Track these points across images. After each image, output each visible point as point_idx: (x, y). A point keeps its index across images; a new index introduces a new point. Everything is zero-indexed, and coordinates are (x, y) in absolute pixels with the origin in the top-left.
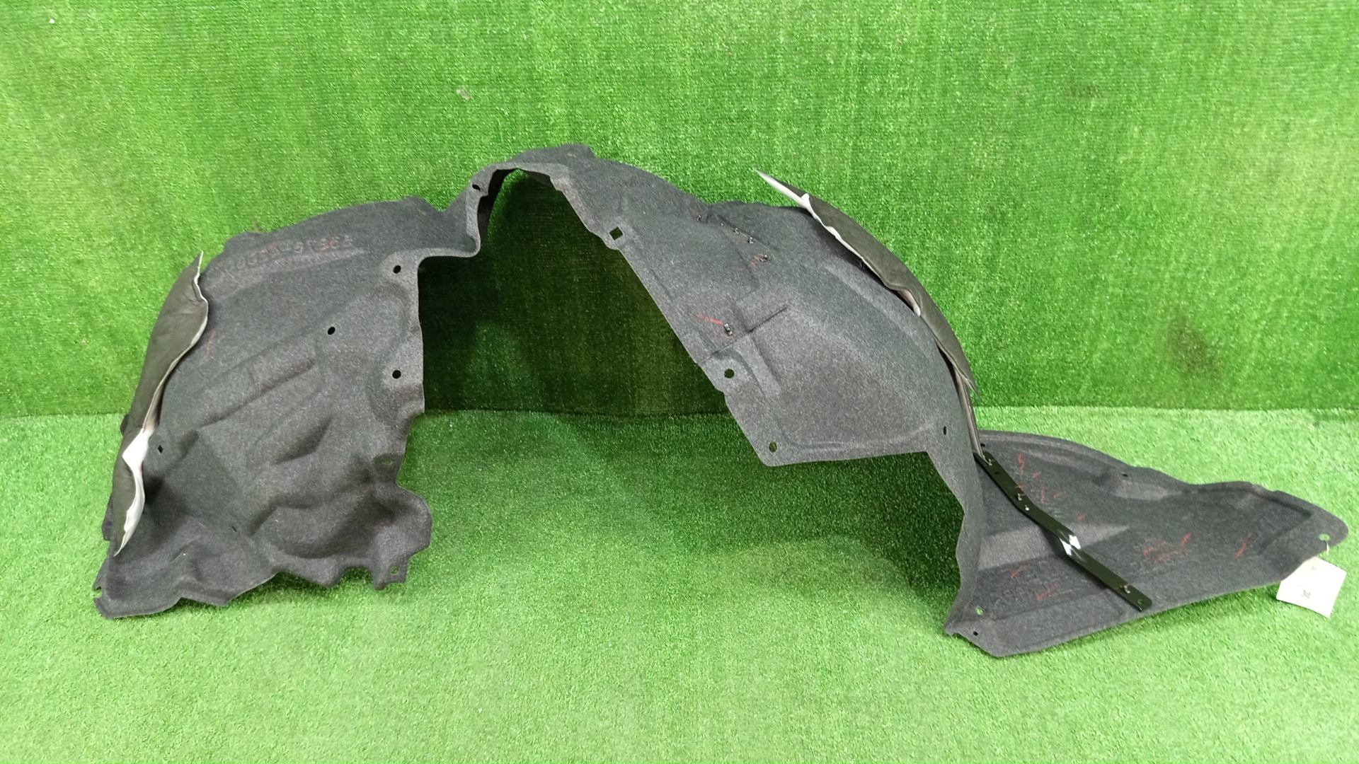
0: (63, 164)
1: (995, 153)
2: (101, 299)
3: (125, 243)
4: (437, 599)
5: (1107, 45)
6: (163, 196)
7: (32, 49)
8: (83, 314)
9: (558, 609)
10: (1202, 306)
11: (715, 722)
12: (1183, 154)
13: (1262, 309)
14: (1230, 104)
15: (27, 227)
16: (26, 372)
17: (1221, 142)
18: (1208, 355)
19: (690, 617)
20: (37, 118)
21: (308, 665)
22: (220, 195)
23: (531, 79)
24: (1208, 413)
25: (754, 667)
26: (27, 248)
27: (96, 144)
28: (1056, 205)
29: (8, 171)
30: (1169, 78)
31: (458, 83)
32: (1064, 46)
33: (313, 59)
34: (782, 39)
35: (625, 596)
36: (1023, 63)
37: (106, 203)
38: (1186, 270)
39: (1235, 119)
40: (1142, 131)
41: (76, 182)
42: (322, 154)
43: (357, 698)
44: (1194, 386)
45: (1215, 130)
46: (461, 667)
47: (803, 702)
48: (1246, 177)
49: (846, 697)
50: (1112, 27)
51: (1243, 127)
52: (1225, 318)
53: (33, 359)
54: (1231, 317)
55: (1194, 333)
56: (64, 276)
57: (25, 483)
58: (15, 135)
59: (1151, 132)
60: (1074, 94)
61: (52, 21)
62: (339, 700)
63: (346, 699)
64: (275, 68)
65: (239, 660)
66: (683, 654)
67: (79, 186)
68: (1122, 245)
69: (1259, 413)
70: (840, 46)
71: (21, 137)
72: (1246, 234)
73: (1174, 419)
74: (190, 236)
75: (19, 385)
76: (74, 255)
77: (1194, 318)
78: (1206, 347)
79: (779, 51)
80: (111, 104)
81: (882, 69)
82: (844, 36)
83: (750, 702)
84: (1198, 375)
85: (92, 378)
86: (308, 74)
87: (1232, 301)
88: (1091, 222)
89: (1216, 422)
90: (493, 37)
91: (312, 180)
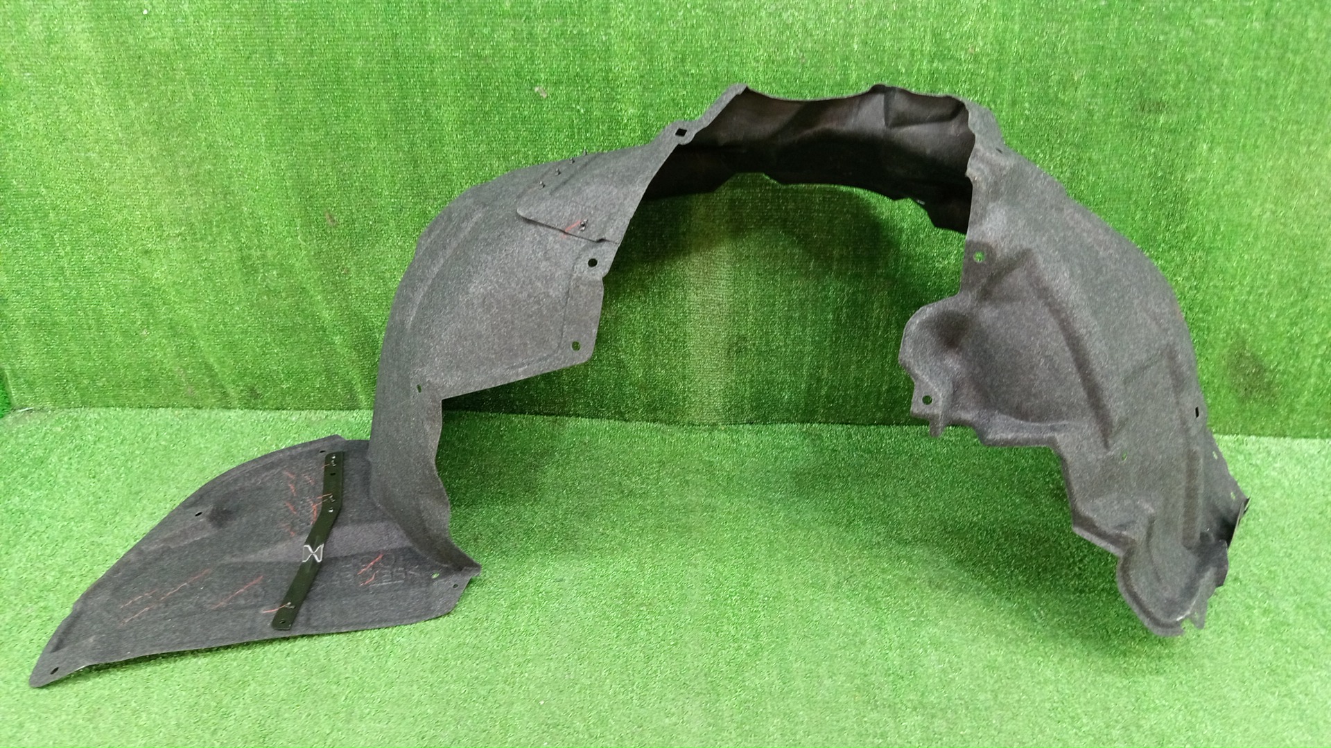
0: (143, 152)
1: (1062, 165)
2: (164, 291)
3: (195, 234)
4: (494, 593)
5: (1178, 61)
6: (235, 188)
7: (123, 38)
8: (145, 305)
9: (617, 606)
10: (1263, 329)
11: (786, 723)
12: (1250, 173)
13: (1322, 333)
14: (1297, 122)
15: (100, 216)
16: (84, 363)
17: (1287, 160)
18: (1267, 380)
19: (752, 618)
20: (122, 107)
21: (363, 652)
22: (293, 188)
23: (606, 79)
24: (1263, 439)
25: (822, 670)
26: (97, 237)
27: (175, 134)
28: (1121, 221)
29: (87, 158)
30: (1238, 95)
31: (537, 81)
32: (1134, 60)
33: (396, 54)
34: (856, 47)
35: (684, 597)
36: (1093, 77)
37: (180, 193)
38: (1249, 293)
39: (1302, 138)
40: (1211, 149)
41: (153, 171)
42: (398, 148)
43: (415, 687)
44: (1251, 410)
45: (1281, 149)
46: (520, 660)
47: (877, 706)
48: (1311, 196)
49: (921, 703)
50: (1183, 42)
51: (1309, 146)
52: (1285, 340)
53: (93, 350)
54: (1291, 340)
55: (1253, 356)
56: (130, 267)
57: (77, 470)
58: (99, 122)
59: (1219, 150)
60: (1143, 110)
61: (145, 12)
62: (396, 688)
63: (403, 687)
64: (359, 63)
66: (748, 655)
67: (155, 175)
69: (1317, 441)
70: (912, 55)
71: (104, 124)
72: (1309, 255)
73: (1230, 444)
74: (258, 230)
75: (76, 376)
76: (143, 245)
77: (1254, 341)
78: (1265, 371)
80: (194, 95)
81: (953, 79)
82: (916, 46)
83: (821, 704)
84: (1255, 400)
85: (148, 370)
86: (390, 70)
87: (1293, 324)
88: (1155, 240)
89: (1274, 449)
90: (573, 37)
91: (387, 173)
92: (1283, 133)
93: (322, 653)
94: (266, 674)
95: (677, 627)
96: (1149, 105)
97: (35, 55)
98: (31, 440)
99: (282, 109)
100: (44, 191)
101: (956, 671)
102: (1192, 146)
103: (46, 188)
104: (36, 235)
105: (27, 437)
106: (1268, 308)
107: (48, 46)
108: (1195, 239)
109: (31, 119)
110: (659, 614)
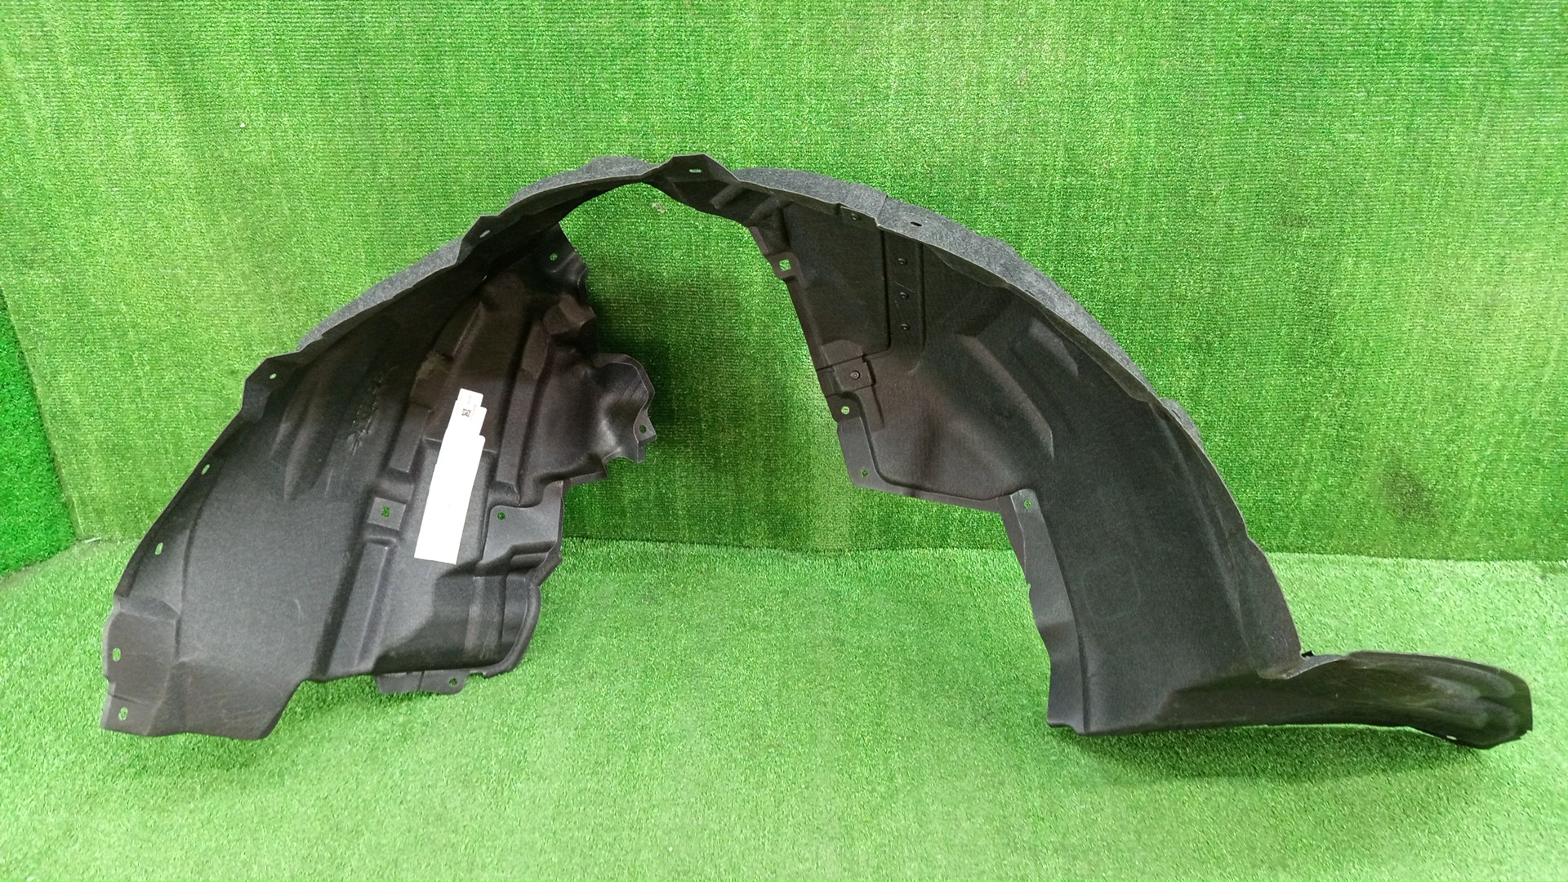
92: (1430, 247)
93: (437, 801)
94: (380, 823)
95: (807, 770)
97: (126, 170)
99: (384, 225)
100: (124, 308)
101: (1098, 811)
102: (1337, 261)
103: (127, 305)
104: (113, 354)
106: (1423, 425)
107: (140, 160)
108: (1343, 355)
109: (116, 235)
110: (789, 756)
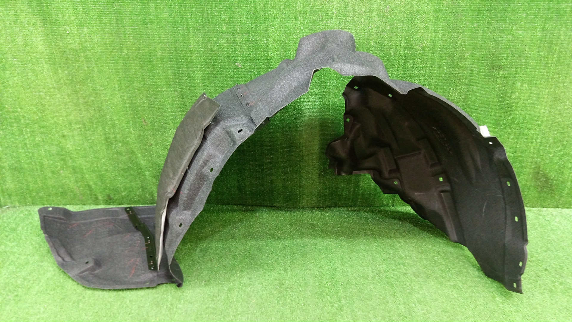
0: (64, 92)
1: (461, 93)
2: (71, 153)
3: (85, 128)
4: (221, 284)
5: (507, 49)
6: (104, 108)
7: (58, 44)
8: (62, 160)
9: (277, 289)
10: (547, 161)
12: (538, 95)
14: (558, 74)
15: (44, 121)
16: (34, 185)
17: (554, 89)
18: (550, 183)
20: (56, 73)
21: (164, 312)
22: (130, 107)
23: (266, 59)
24: (549, 209)
25: (371, 315)
26: (42, 130)
27: (79, 84)
29: (40, 95)
30: (532, 63)
31: (237, 60)
32: (489, 49)
33: (176, 50)
34: (372, 44)
35: (306, 284)
36: (473, 56)
37: (80, 110)
38: (540, 145)
39: (560, 80)
40: (522, 85)
41: (68, 100)
42: (175, 91)
44: (543, 197)
45: (552, 85)
46: (235, 314)
48: (566, 105)
50: (509, 41)
51: (564, 84)
52: (557, 166)
53: (38, 179)
54: (560, 166)
55: (544, 173)
56: (56, 143)
57: (31, 233)
58: (45, 80)
59: (525, 85)
60: (493, 69)
61: (68, 32)
64: (159, 54)
65: (132, 310)
66: (337, 309)
67: (69, 102)
68: (513, 134)
70: (396, 48)
71: (48, 80)
72: (566, 130)
73: (536, 212)
74: (113, 126)
75: (30, 191)
76: (62, 133)
77: (543, 167)
78: (549, 180)
79: (371, 49)
80: (87, 67)
81: (414, 57)
82: (398, 44)
84: (545, 192)
85: (62, 188)
86: (173, 56)
87: (560, 159)
88: (500, 124)
89: (554, 213)
90: (252, 42)
91: (170, 101)
96: (495, 67)
98: (9, 220)
105: (7, 219)
